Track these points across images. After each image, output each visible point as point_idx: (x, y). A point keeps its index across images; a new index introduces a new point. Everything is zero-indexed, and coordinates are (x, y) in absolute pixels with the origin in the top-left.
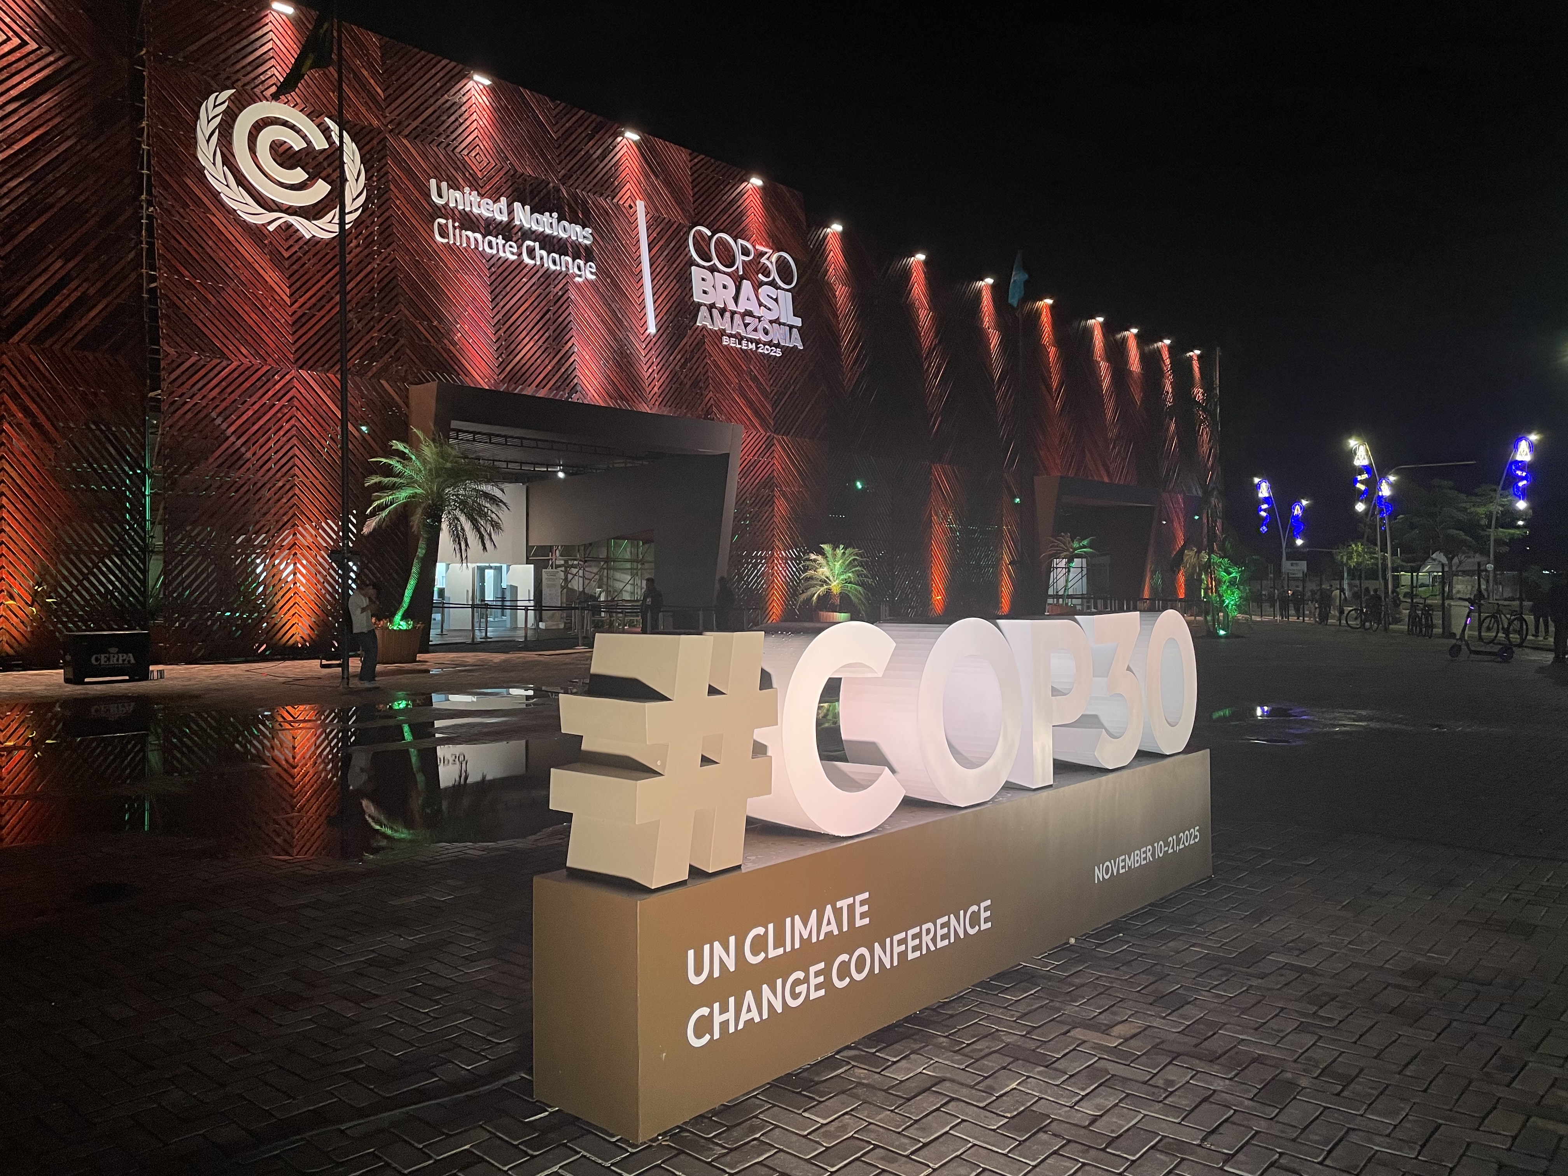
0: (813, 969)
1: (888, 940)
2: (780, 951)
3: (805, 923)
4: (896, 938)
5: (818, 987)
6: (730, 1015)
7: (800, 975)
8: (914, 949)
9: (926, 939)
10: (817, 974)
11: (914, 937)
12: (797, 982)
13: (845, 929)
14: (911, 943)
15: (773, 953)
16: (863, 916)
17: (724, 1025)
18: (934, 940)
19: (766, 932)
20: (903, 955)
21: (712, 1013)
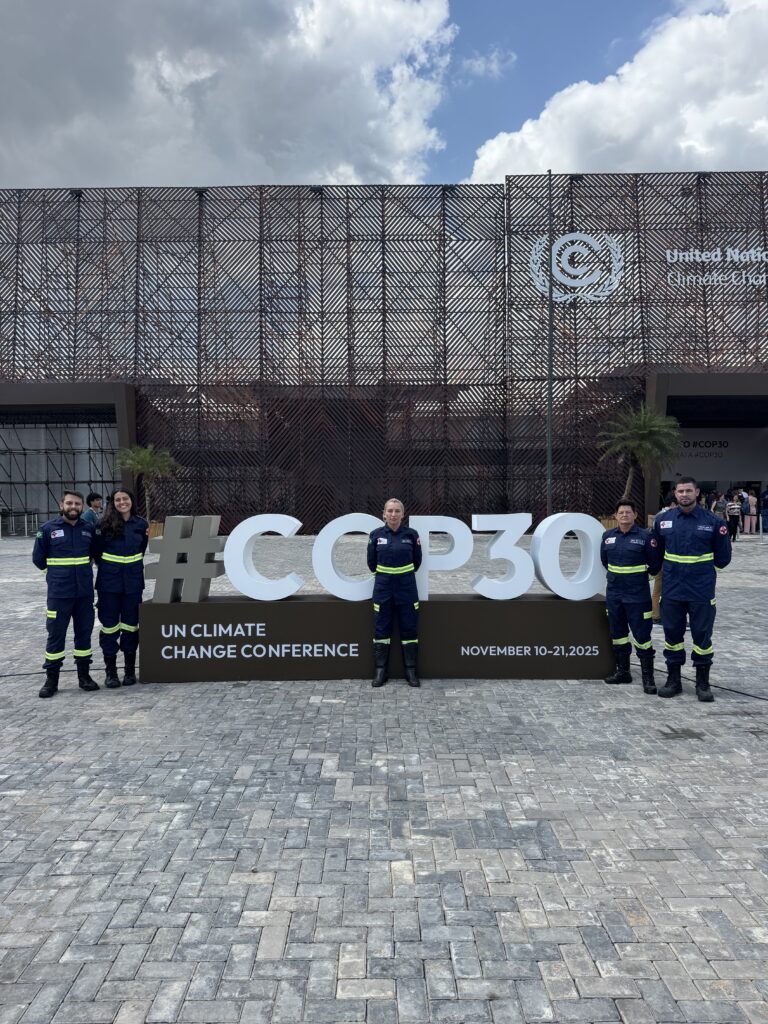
0: (229, 647)
1: (278, 646)
2: (210, 635)
3: (225, 628)
4: (284, 646)
5: (232, 654)
6: (183, 652)
7: (223, 647)
8: (296, 653)
9: (304, 650)
10: (232, 649)
11: (296, 648)
12: (221, 649)
13: (250, 634)
14: (294, 650)
15: (206, 635)
16: (261, 632)
17: (180, 655)
18: (312, 652)
19: (203, 627)
20: (289, 655)
21: (173, 649)
